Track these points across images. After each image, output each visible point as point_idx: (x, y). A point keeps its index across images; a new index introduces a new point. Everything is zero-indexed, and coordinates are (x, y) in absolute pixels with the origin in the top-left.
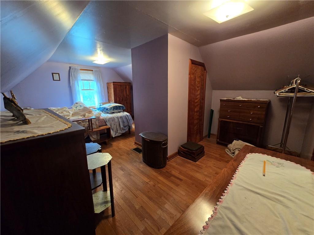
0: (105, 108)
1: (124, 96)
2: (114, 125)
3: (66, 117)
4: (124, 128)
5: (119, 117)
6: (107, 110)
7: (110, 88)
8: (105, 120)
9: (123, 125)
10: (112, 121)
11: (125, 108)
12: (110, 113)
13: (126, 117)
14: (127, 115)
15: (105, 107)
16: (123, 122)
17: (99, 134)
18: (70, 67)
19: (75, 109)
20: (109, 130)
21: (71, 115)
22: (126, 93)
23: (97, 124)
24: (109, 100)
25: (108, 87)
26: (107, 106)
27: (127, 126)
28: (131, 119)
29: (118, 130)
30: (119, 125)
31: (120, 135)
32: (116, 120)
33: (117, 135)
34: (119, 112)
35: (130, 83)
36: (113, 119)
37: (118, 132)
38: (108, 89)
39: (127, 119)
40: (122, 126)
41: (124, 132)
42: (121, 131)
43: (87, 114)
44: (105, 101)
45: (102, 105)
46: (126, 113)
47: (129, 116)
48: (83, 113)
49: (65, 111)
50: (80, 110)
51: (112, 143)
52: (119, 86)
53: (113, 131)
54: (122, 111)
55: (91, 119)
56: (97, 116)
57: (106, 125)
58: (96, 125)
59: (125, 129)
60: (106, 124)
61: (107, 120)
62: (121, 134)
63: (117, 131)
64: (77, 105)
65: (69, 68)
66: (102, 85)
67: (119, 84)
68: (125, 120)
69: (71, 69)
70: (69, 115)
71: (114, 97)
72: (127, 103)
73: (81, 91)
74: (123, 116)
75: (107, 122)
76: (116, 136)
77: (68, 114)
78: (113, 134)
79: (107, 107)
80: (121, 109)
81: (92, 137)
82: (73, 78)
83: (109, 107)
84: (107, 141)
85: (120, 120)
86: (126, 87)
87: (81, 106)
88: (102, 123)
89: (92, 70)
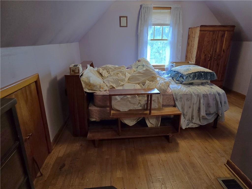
0: (178, 73)
1: (216, 51)
2: (190, 108)
3: (119, 82)
4: (207, 117)
5: (202, 96)
6: (181, 76)
7: (194, 36)
8: (175, 97)
9: (206, 111)
10: (187, 100)
11: (216, 78)
12: (185, 84)
13: (215, 97)
14: (219, 94)
15: (179, 71)
16: (208, 106)
17: (160, 119)
18: (141, 6)
19: (135, 69)
20: (177, 117)
21: (127, 79)
22: (221, 47)
23: (161, 101)
24: (186, 56)
25: (189, 35)
26: (184, 69)
27: (212, 114)
28: (225, 103)
29: (194, 118)
30: (197, 109)
31: (196, 128)
32: (195, 99)
33: (191, 125)
34: (202, 84)
35: (233, 27)
36: (188, 97)
37: (194, 121)
38: (189, 38)
39: (217, 102)
40: (203, 113)
41: (204, 123)
42: (200, 120)
43: (147, 82)
44: (179, 58)
45: (174, 65)
46: (216, 89)
47: (222, 97)
48: (142, 79)
49: (121, 72)
50: (139, 73)
51: (179, 142)
52: (211, 33)
53: (185, 118)
54: (209, 81)
55: (151, 95)
56: (163, 88)
57: (175, 106)
58: (159, 102)
59: (206, 119)
60: (175, 103)
61: (178, 98)
62: (197, 126)
63: (192, 118)
64: (139, 64)
65: (139, 7)
66: (181, 31)
67: (211, 29)
68: (212, 103)
69: (142, 8)
70: (124, 80)
71: (197, 53)
72: (218, 65)
73: (149, 42)
74: (210, 94)
75: (177, 99)
76: (187, 127)
77: (124, 77)
78: (184, 124)
79: (182, 72)
80: (207, 79)
81: (149, 121)
82: (142, 23)
83: (185, 73)
84: (170, 135)
85: (202, 101)
86: (223, 36)
87: (143, 66)
88: (168, 100)
89: (171, 7)
